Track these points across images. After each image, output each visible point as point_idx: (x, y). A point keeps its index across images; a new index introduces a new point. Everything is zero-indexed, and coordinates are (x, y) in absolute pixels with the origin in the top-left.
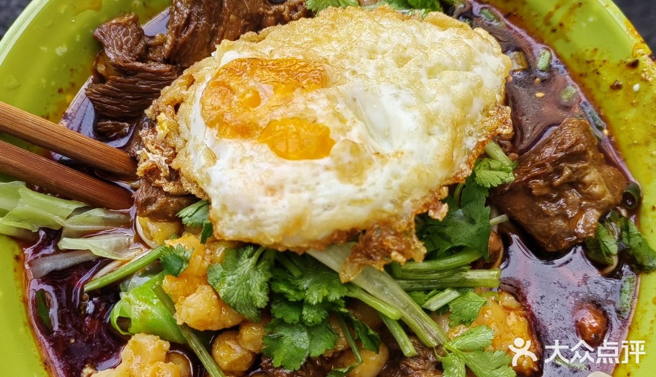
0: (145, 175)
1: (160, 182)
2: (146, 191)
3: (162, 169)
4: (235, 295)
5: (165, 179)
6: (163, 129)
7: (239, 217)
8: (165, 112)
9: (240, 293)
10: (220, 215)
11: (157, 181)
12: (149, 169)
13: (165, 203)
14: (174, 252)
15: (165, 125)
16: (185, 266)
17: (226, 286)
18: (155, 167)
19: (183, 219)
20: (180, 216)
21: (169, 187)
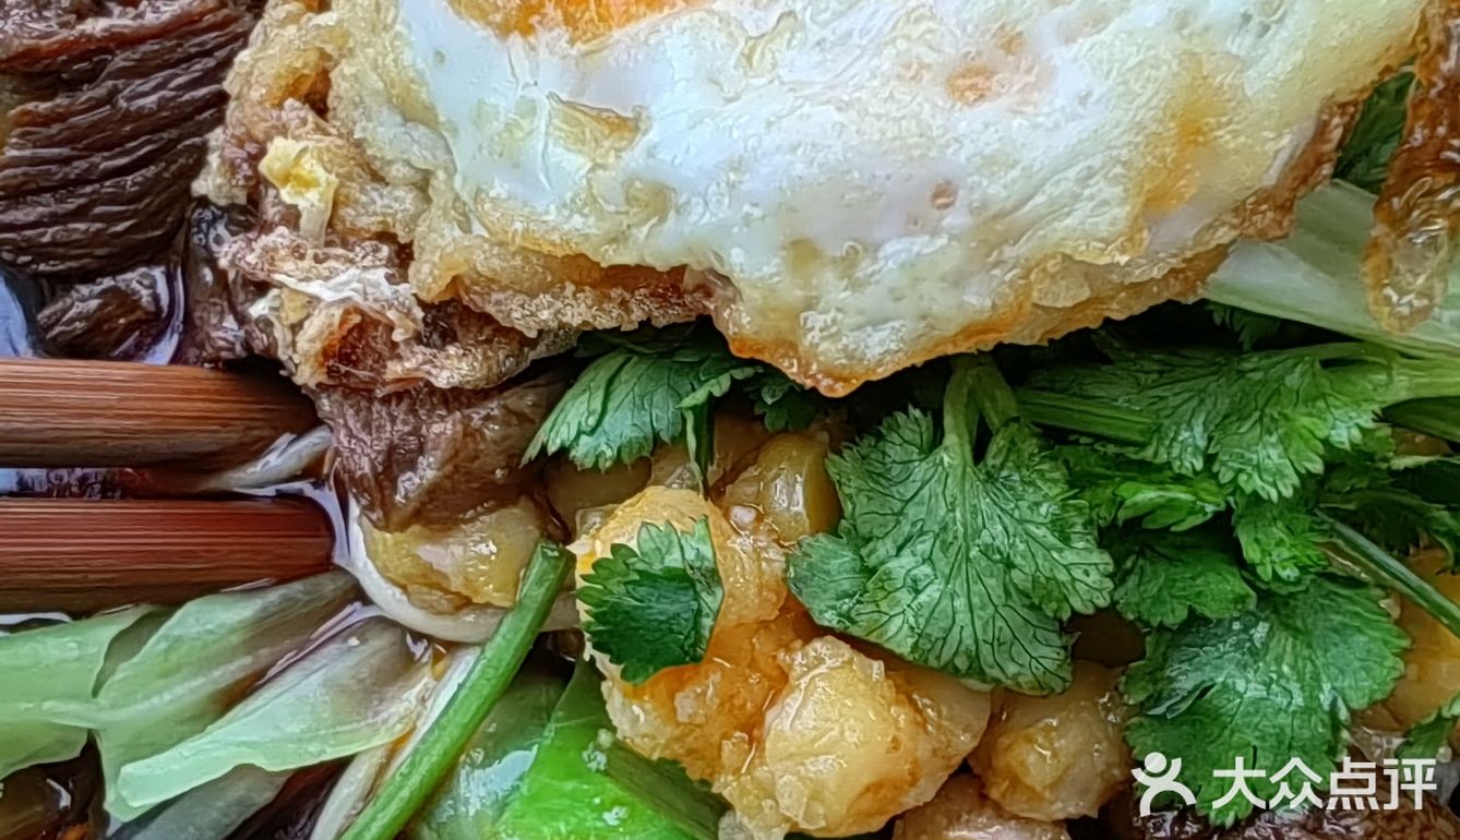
0: (330, 372)
1: (408, 365)
2: (367, 426)
3: (392, 315)
4: (963, 618)
5: (419, 349)
6: (308, 184)
7: (896, 250)
8: (283, 131)
9: (976, 600)
10: (794, 294)
11: (394, 369)
12: (338, 336)
13: (465, 435)
14: (640, 566)
15: (310, 167)
16: (710, 601)
17: (905, 596)
18: (356, 319)
19: (573, 453)
20: (552, 449)
21: (454, 368)
